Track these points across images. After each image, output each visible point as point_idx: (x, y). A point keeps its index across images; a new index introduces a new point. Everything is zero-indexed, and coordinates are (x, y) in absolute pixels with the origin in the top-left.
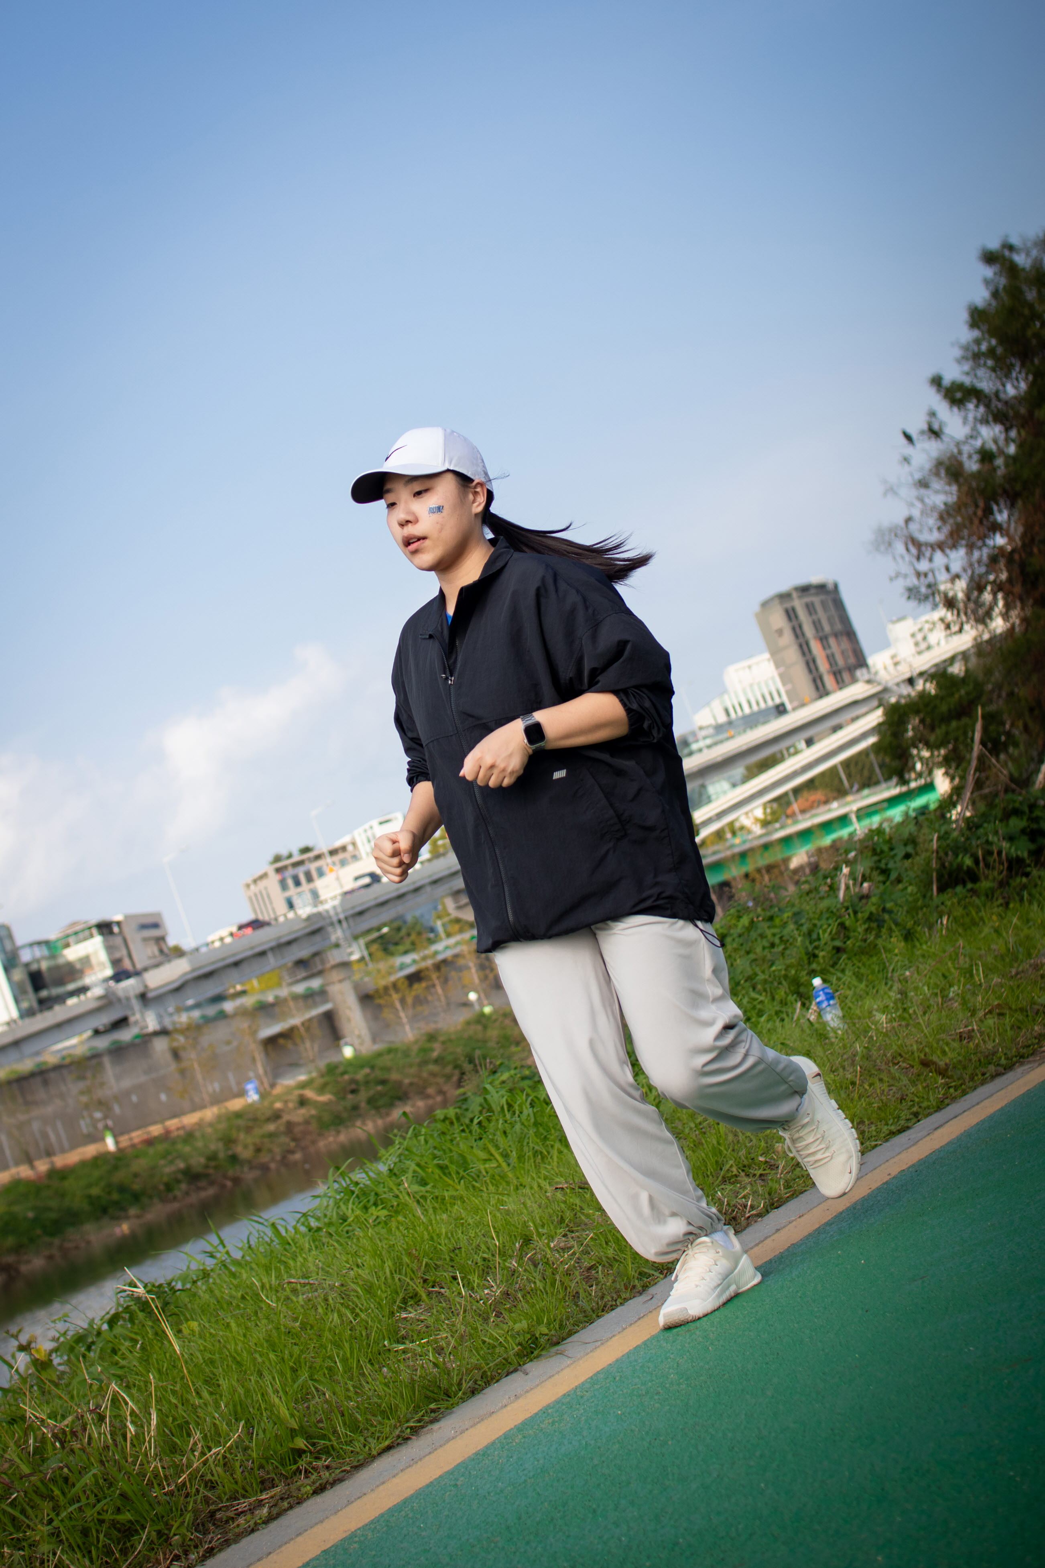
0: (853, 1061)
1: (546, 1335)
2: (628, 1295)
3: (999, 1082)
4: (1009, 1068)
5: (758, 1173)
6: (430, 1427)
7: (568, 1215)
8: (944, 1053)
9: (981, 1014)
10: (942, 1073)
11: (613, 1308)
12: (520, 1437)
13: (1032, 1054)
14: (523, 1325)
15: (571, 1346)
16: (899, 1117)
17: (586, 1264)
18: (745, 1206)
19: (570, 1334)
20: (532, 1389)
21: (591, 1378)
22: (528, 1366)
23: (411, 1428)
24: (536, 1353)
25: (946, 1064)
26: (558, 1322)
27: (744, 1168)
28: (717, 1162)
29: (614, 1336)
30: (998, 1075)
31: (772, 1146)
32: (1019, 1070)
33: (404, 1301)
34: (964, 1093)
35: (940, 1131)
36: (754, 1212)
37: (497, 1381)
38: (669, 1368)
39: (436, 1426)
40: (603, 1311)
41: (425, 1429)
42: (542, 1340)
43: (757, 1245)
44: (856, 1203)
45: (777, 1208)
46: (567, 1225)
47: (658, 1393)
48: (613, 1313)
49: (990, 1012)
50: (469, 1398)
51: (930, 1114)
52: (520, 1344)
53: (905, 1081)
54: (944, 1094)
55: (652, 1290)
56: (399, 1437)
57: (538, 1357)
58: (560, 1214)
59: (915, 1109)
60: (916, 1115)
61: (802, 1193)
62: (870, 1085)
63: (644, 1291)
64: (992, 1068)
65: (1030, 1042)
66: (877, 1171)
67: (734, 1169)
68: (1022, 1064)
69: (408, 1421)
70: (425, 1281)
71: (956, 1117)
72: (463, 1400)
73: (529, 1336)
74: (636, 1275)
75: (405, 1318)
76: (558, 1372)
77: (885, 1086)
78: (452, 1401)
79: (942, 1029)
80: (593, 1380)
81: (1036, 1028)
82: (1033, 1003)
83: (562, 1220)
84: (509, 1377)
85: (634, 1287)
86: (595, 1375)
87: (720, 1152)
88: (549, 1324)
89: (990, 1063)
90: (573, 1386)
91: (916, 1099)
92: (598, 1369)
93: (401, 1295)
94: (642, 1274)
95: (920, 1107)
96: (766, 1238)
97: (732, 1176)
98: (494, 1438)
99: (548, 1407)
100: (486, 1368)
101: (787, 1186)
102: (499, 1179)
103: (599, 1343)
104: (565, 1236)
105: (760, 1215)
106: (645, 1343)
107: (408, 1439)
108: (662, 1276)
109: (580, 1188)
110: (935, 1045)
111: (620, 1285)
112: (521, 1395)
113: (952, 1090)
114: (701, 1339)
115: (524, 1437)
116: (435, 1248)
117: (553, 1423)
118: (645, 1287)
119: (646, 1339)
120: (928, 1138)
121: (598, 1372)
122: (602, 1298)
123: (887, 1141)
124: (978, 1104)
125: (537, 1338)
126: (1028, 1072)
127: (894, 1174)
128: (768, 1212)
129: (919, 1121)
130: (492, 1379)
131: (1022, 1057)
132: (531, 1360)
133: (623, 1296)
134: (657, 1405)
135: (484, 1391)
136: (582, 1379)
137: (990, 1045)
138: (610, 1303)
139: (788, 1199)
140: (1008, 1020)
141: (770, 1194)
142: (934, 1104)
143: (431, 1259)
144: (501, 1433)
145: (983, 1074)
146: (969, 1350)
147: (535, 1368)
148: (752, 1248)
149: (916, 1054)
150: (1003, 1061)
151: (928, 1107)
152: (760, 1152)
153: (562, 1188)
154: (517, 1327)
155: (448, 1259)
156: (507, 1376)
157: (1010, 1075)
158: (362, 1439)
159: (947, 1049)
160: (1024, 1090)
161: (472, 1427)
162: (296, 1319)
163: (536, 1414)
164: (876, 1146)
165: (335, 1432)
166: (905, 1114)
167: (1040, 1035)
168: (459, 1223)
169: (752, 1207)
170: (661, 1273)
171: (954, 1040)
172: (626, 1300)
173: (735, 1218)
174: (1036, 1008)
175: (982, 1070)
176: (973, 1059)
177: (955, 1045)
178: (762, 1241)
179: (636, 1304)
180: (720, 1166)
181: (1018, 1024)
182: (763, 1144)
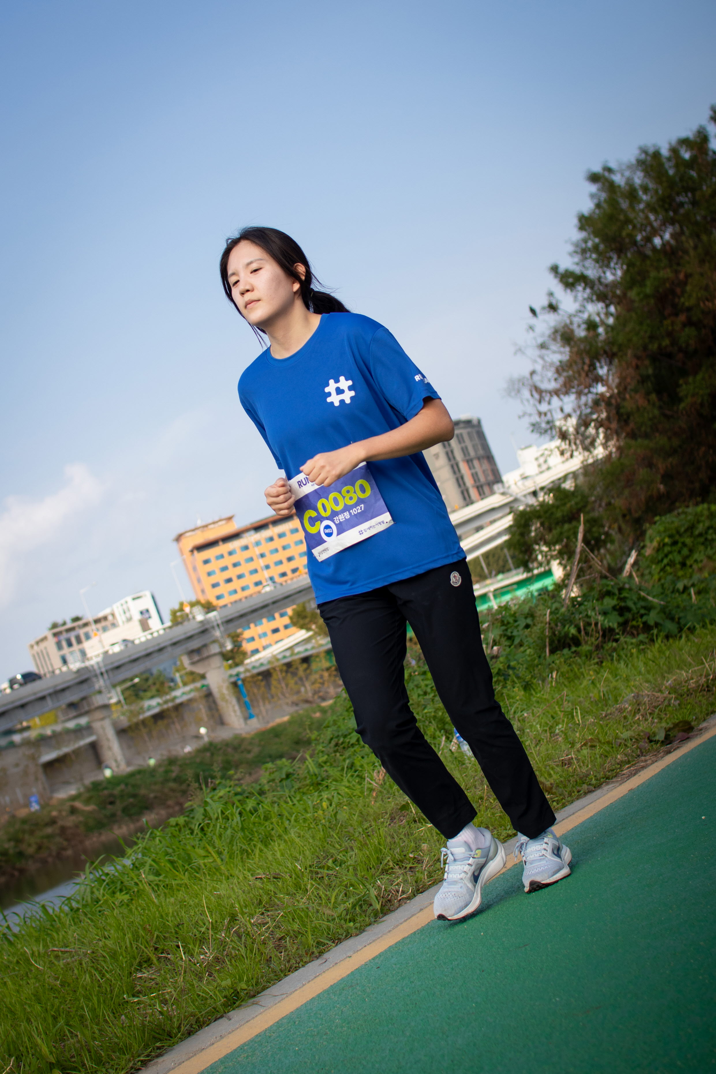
1: (245, 990)
2: (308, 959)
3: (591, 797)
4: (598, 786)
5: (408, 866)
6: (155, 1060)
7: (265, 898)
8: (550, 775)
9: (578, 746)
11: (297, 969)
12: (222, 1067)
13: (615, 776)
14: (227, 983)
15: (264, 998)
17: (278, 935)
18: (398, 891)
19: (264, 988)
20: (233, 1031)
21: (278, 1022)
22: (231, 1014)
23: (142, 1061)
24: (237, 1003)
25: (551, 784)
26: (255, 980)
27: (399, 863)
28: (378, 858)
29: (296, 990)
30: (590, 792)
31: (420, 846)
32: (605, 788)
33: (140, 965)
34: (564, 806)
36: (404, 896)
37: (208, 1025)
38: (336, 1015)
39: (160, 1060)
40: (289, 971)
41: (152, 1062)
42: (242, 994)
43: (405, 921)
45: (421, 893)
46: (264, 906)
47: (326, 1034)
48: (296, 973)
49: (585, 745)
50: (186, 1038)
52: (226, 997)
55: (326, 956)
56: (132, 1068)
57: (239, 1006)
58: (259, 898)
63: (320, 956)
64: (585, 787)
65: (615, 767)
67: (391, 864)
68: (608, 784)
69: (139, 1056)
70: (156, 949)
72: (182, 1040)
73: (232, 991)
74: (315, 944)
75: (140, 977)
76: (254, 1018)
78: (173, 1040)
79: (549, 757)
80: (279, 1024)
81: (619, 756)
82: (617, 737)
83: (260, 902)
84: (216, 1022)
85: (313, 953)
86: (281, 1020)
87: (381, 850)
88: (248, 981)
89: (584, 783)
90: (264, 1029)
92: (283, 1016)
93: (138, 960)
94: (320, 943)
96: (413, 915)
97: (389, 869)
98: (203, 1068)
99: (245, 1044)
100: (199, 1015)
101: (430, 876)
102: (214, 871)
103: (285, 995)
104: (263, 914)
105: (409, 898)
106: (319, 996)
107: (139, 1069)
108: (333, 945)
109: (274, 878)
110: (543, 769)
111: (303, 952)
112: (225, 1036)
114: (360, 993)
115: (225, 1068)
116: (164, 924)
117: (247, 1057)
118: (321, 953)
119: (319, 992)
121: (283, 1018)
122: (289, 961)
124: (573, 814)
125: (238, 992)
126: (613, 790)
128: (415, 896)
130: (204, 1023)
131: (608, 778)
132: (234, 1009)
133: (305, 960)
134: (325, 1043)
135: (197, 1033)
136: (271, 1023)
137: (584, 770)
138: (295, 965)
139: (430, 886)
140: (598, 750)
141: (416, 882)
143: (161, 932)
144: (208, 1065)
145: (578, 792)
146: (556, 1000)
147: (236, 1015)
148: (401, 923)
150: (594, 782)
152: (411, 851)
153: (261, 878)
154: (224, 984)
155: (173, 931)
156: (215, 1021)
157: (598, 792)
158: (104, 1070)
159: (552, 772)
160: (608, 803)
161: (187, 1060)
162: (57, 979)
163: (235, 1050)
165: (84, 1065)
167: (622, 762)
168: (183, 904)
169: (403, 892)
170: (333, 942)
171: (557, 766)
172: (306, 963)
173: (390, 901)
174: (619, 741)
175: (579, 788)
176: (572, 780)
177: (559, 769)
178: (409, 918)
179: (314, 966)
180: (380, 861)
181: (606, 754)
182: (413, 844)
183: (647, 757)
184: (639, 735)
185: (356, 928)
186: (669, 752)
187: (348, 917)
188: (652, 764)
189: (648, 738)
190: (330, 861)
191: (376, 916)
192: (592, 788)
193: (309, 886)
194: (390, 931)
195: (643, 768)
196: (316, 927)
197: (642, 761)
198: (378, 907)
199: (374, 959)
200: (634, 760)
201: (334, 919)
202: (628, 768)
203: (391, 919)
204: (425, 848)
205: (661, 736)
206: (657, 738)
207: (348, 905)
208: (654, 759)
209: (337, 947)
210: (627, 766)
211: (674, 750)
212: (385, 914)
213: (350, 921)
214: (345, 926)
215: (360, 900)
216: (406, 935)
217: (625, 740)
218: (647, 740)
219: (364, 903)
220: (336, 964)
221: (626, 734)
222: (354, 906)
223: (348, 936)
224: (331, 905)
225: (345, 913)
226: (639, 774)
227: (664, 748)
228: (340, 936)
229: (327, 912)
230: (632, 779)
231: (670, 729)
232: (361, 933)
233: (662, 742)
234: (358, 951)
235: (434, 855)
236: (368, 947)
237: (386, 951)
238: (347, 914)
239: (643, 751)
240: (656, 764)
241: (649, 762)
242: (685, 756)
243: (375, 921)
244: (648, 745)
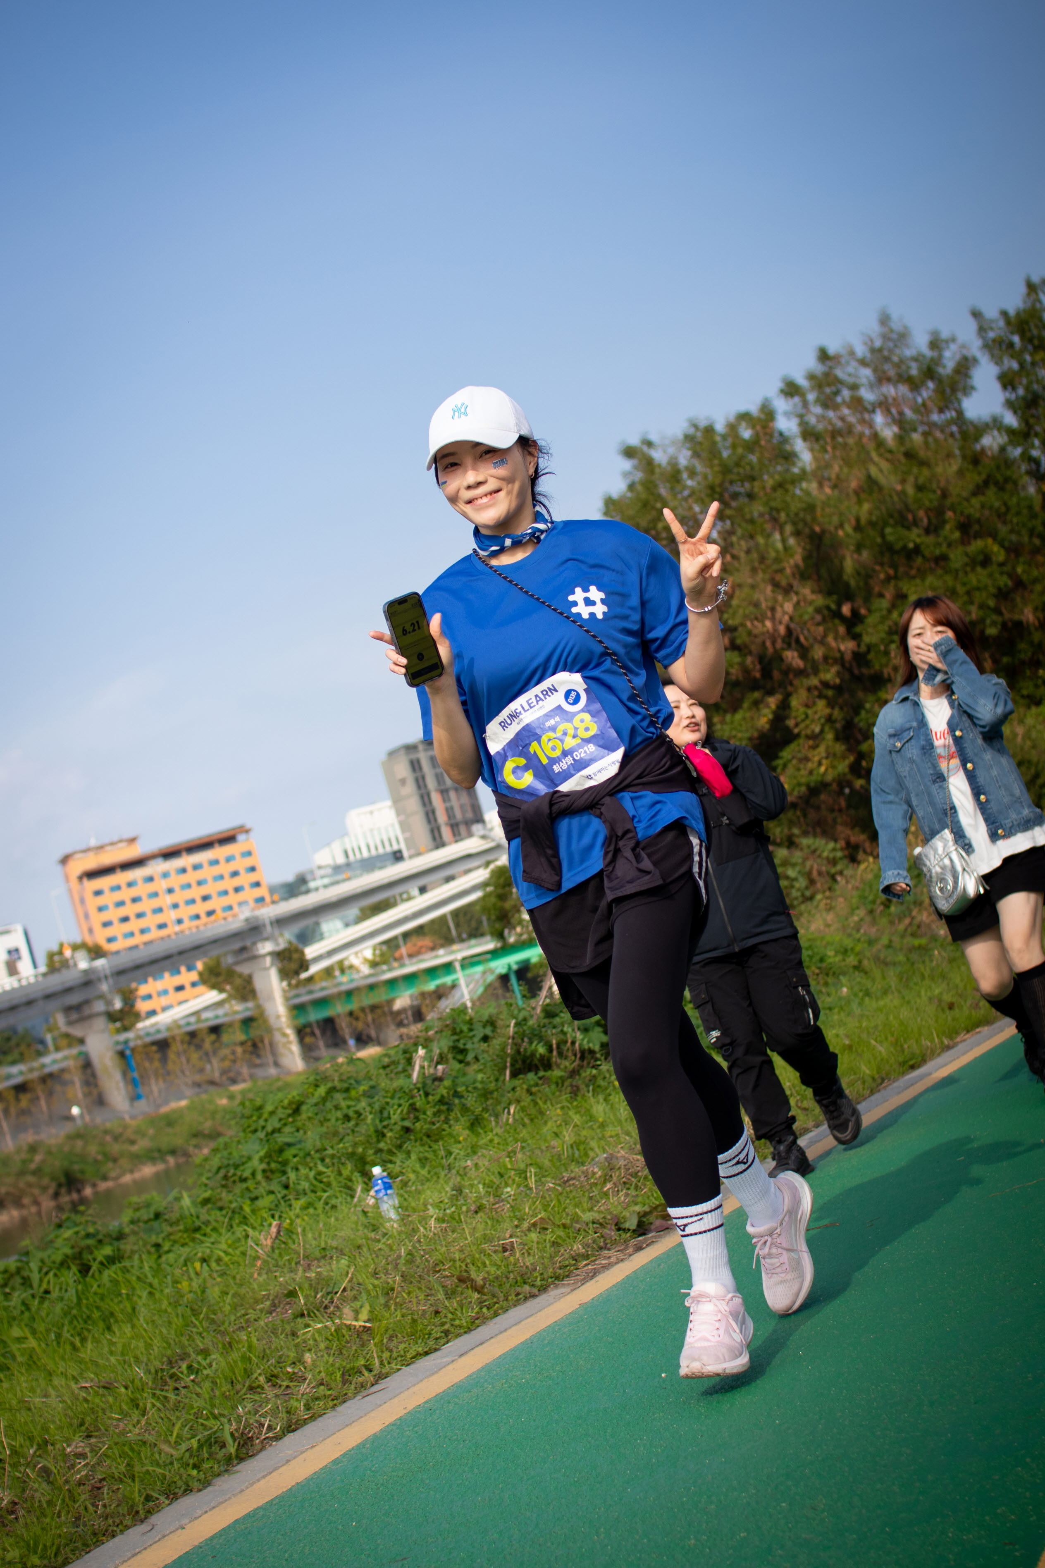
0: (397, 1265)
2: (129, 1522)
3: (532, 1304)
4: (543, 1289)
5: (285, 1384)
7: (88, 1419)
8: (485, 1265)
9: (525, 1225)
10: (479, 1290)
11: (113, 1535)
13: (568, 1276)
14: (15, 1554)
16: (430, 1334)
18: (262, 1425)
25: (484, 1279)
26: (54, 1548)
27: (272, 1379)
28: (245, 1369)
30: (534, 1296)
31: (303, 1355)
32: (553, 1293)
34: (496, 1314)
35: (463, 1358)
36: (270, 1434)
40: (104, 1537)
43: (264, 1477)
44: (366, 1440)
45: (293, 1431)
46: (87, 1428)
48: (111, 1545)
49: (534, 1225)
51: (459, 1335)
53: (441, 1296)
54: (477, 1313)
55: (154, 1519)
58: (81, 1416)
59: (446, 1327)
60: (447, 1333)
61: (320, 1416)
62: (409, 1293)
63: (146, 1518)
64: (527, 1288)
65: (567, 1262)
66: (396, 1400)
67: (262, 1379)
68: (556, 1286)
71: (482, 1344)
74: (142, 1499)
77: (422, 1297)
79: (486, 1239)
81: (575, 1248)
82: (576, 1219)
83: (82, 1424)
85: (137, 1512)
87: (250, 1359)
89: (525, 1283)
91: (450, 1316)
94: (148, 1498)
95: (452, 1326)
97: (259, 1386)
101: (308, 1407)
104: (83, 1441)
105: (277, 1438)
108: (167, 1502)
109: (104, 1387)
110: (477, 1256)
111: (123, 1510)
113: (485, 1310)
118: (149, 1512)
120: (450, 1367)
122: (106, 1519)
123: (413, 1362)
124: (506, 1330)
126: (560, 1299)
127: (410, 1407)
128: (284, 1435)
129: (447, 1342)
131: (557, 1278)
133: (125, 1522)
137: (529, 1261)
138: (111, 1528)
139: (306, 1422)
140: (548, 1237)
141: (288, 1412)
142: (466, 1323)
145: (518, 1294)
148: (258, 1480)
149: (458, 1264)
150: (538, 1283)
151: (460, 1327)
152: (289, 1363)
153: (87, 1389)
157: (543, 1298)
159: (487, 1262)
160: (549, 1322)
164: (399, 1370)
166: (437, 1332)
167: (578, 1255)
169: (270, 1428)
170: (167, 1498)
171: (495, 1252)
172: (127, 1527)
173: (251, 1439)
174: (578, 1226)
175: (519, 1289)
176: (512, 1276)
177: (496, 1258)
178: (270, 1473)
179: (135, 1533)
180: (248, 1373)
181: (559, 1241)
182: (292, 1354)
183: (611, 1253)
184: (604, 1218)
185: (199, 1480)
186: (639, 1248)
187: (191, 1462)
188: (616, 1263)
189: (616, 1224)
190: (184, 1366)
191: (229, 1460)
192: (535, 1291)
193: (149, 1406)
194: (242, 1491)
195: (606, 1267)
196: (148, 1472)
197: (605, 1258)
198: (232, 1449)
199: (212, 1538)
200: (593, 1255)
201: (172, 1463)
202: (586, 1265)
203: (247, 1468)
204: (309, 1360)
205: (632, 1223)
206: (627, 1225)
207: (194, 1443)
208: (620, 1255)
209: (171, 1507)
210: (583, 1263)
211: (645, 1247)
212: (241, 1459)
213: (195, 1466)
214: (185, 1476)
215: (210, 1437)
216: (260, 1504)
217: (587, 1224)
218: (613, 1227)
219: (214, 1442)
220: (164, 1536)
221: (587, 1216)
222: (200, 1446)
223: (188, 1490)
224: (173, 1439)
225: (187, 1454)
226: (597, 1278)
227: (633, 1242)
228: (177, 1490)
229: (166, 1448)
230: (588, 1284)
231: (646, 1214)
232: (205, 1487)
233: (634, 1231)
234: (196, 1518)
235: (320, 1372)
236: (209, 1513)
237: (229, 1526)
238: (191, 1456)
239: (608, 1241)
240: (621, 1265)
241: (613, 1259)
242: (658, 1260)
243: (226, 1471)
244: (614, 1234)
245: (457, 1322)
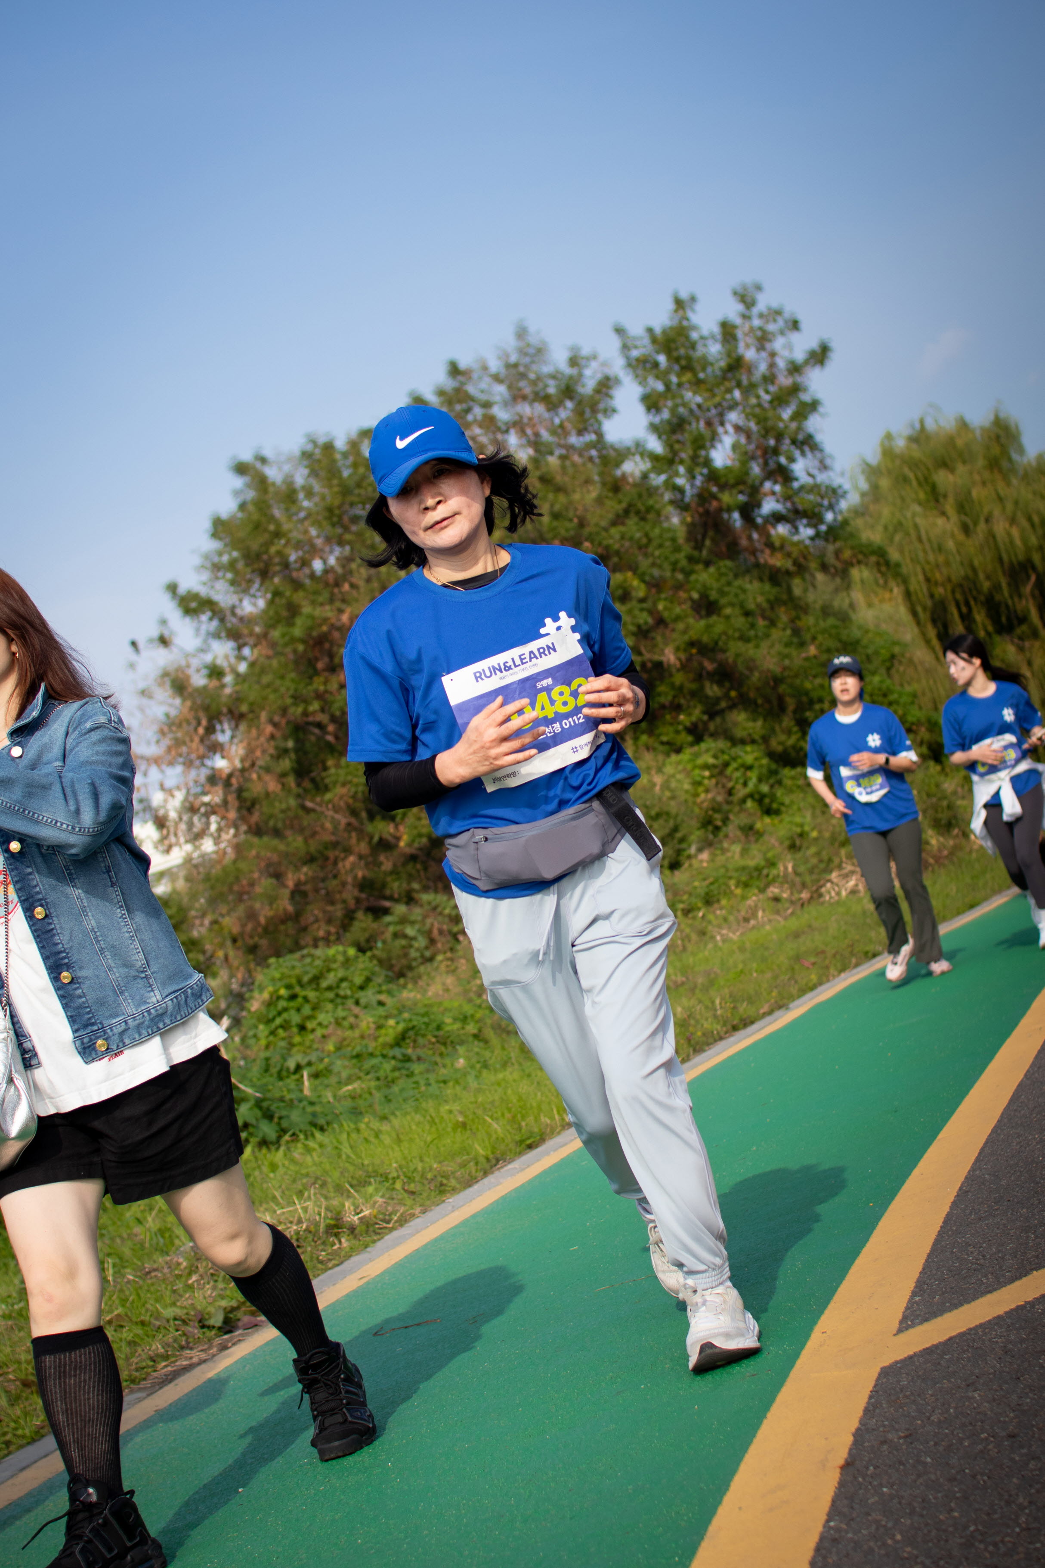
13: (145, 1379)
51: (22, 1447)
59: (8, 1437)
60: (9, 1444)
65: (144, 1364)
71: (46, 1456)
81: (154, 1347)
82: (157, 1316)
91: (12, 1425)
95: (15, 1435)
120: (10, 1482)
129: (9, 1453)
131: (133, 1382)
140: (125, 1334)
142: (28, 1434)
151: (23, 1437)
167: (157, 1355)
174: (158, 1323)
181: (137, 1340)
183: (194, 1353)
184: (187, 1314)
186: (225, 1348)
188: (200, 1364)
189: (200, 1321)
195: (186, 1369)
197: (186, 1358)
200: (174, 1355)
202: (166, 1366)
205: (217, 1320)
206: (212, 1322)
208: (204, 1356)
210: (164, 1364)
211: (234, 1344)
217: (168, 1321)
218: (197, 1324)
221: (169, 1312)
226: (176, 1382)
227: (218, 1341)
230: (166, 1388)
231: (233, 1310)
233: (220, 1328)
239: (191, 1340)
240: (204, 1366)
241: (196, 1360)
242: (244, 1361)
244: (197, 1332)
245: (20, 1432)
